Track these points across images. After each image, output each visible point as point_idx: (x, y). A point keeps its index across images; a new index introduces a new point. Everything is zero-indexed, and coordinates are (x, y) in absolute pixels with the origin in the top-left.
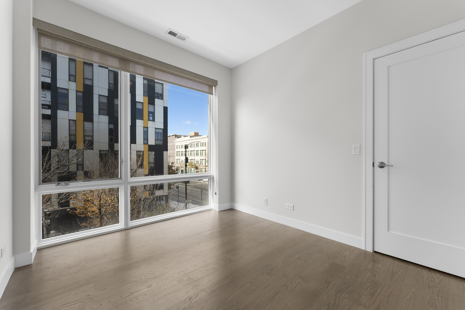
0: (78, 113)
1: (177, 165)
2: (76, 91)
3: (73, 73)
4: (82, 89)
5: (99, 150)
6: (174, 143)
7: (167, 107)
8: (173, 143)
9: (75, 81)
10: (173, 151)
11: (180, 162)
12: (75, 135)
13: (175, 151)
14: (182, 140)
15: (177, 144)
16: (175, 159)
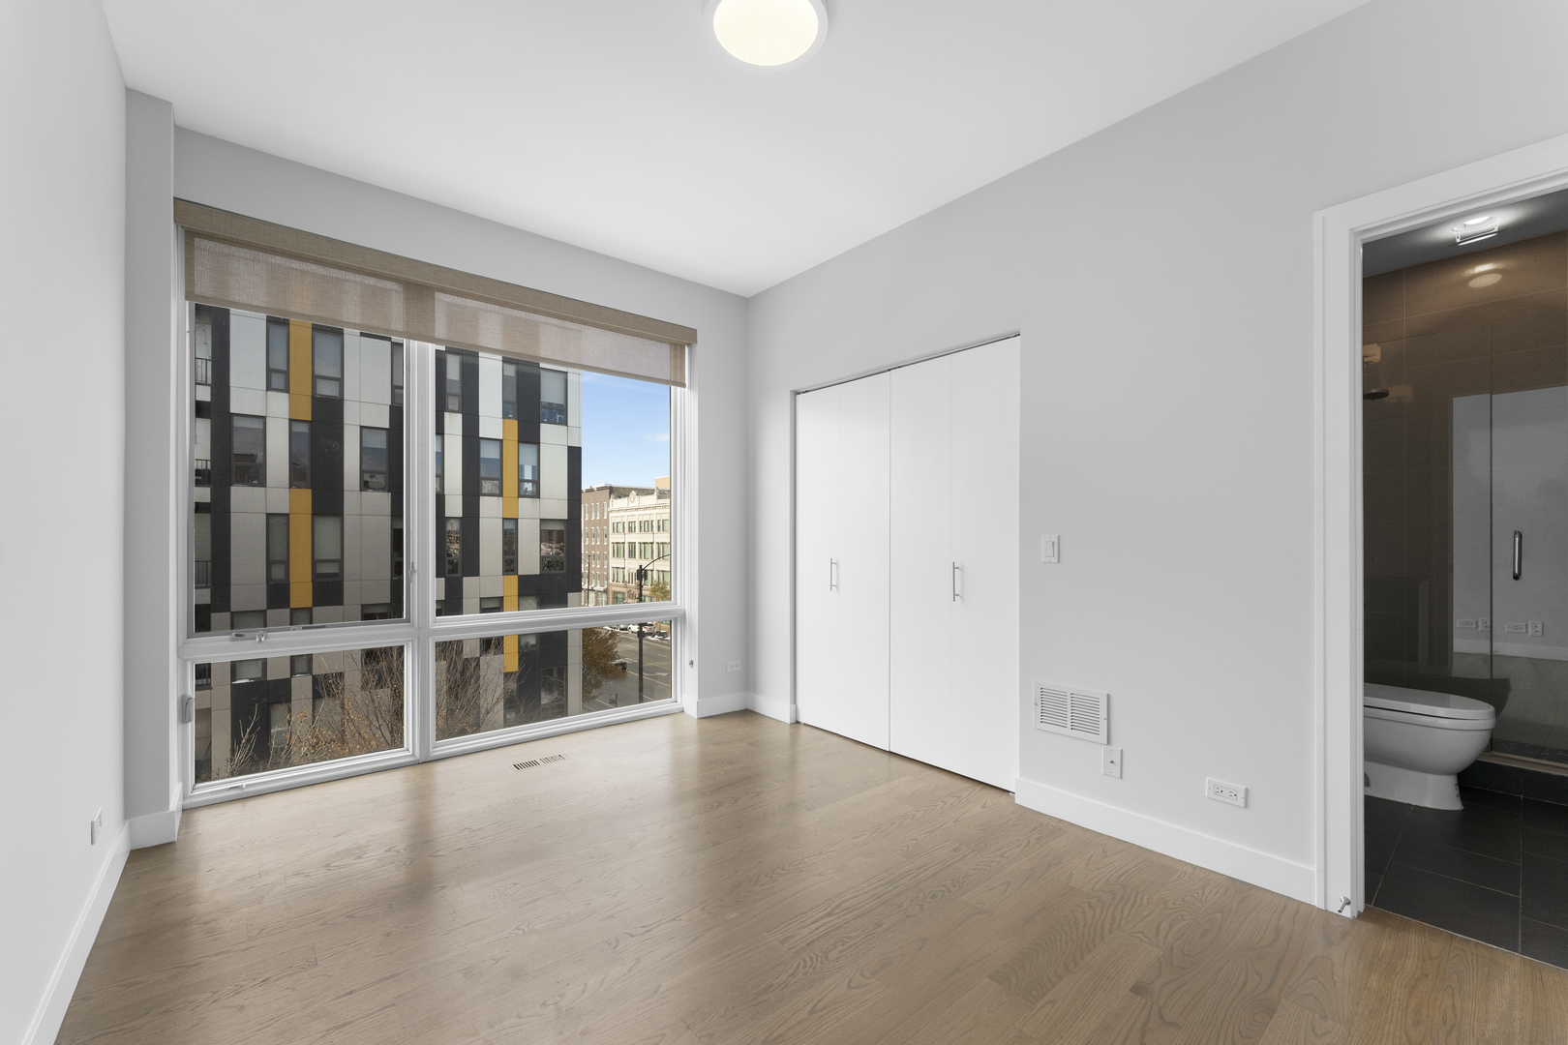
0: (294, 490)
1: (616, 586)
2: (290, 420)
3: (279, 363)
4: (307, 414)
5: (362, 605)
6: (606, 514)
7: (580, 448)
8: (602, 515)
9: (287, 390)
10: (602, 541)
11: (627, 579)
12: (286, 563)
13: (608, 542)
14: (631, 505)
15: (614, 518)
16: (608, 566)
